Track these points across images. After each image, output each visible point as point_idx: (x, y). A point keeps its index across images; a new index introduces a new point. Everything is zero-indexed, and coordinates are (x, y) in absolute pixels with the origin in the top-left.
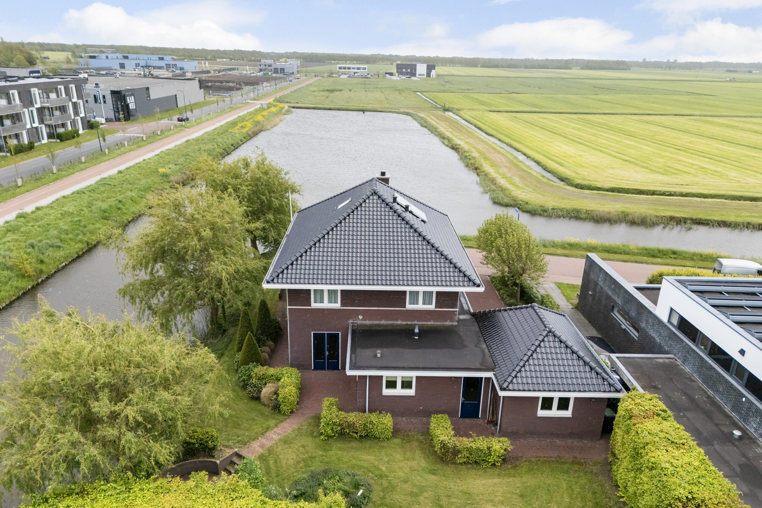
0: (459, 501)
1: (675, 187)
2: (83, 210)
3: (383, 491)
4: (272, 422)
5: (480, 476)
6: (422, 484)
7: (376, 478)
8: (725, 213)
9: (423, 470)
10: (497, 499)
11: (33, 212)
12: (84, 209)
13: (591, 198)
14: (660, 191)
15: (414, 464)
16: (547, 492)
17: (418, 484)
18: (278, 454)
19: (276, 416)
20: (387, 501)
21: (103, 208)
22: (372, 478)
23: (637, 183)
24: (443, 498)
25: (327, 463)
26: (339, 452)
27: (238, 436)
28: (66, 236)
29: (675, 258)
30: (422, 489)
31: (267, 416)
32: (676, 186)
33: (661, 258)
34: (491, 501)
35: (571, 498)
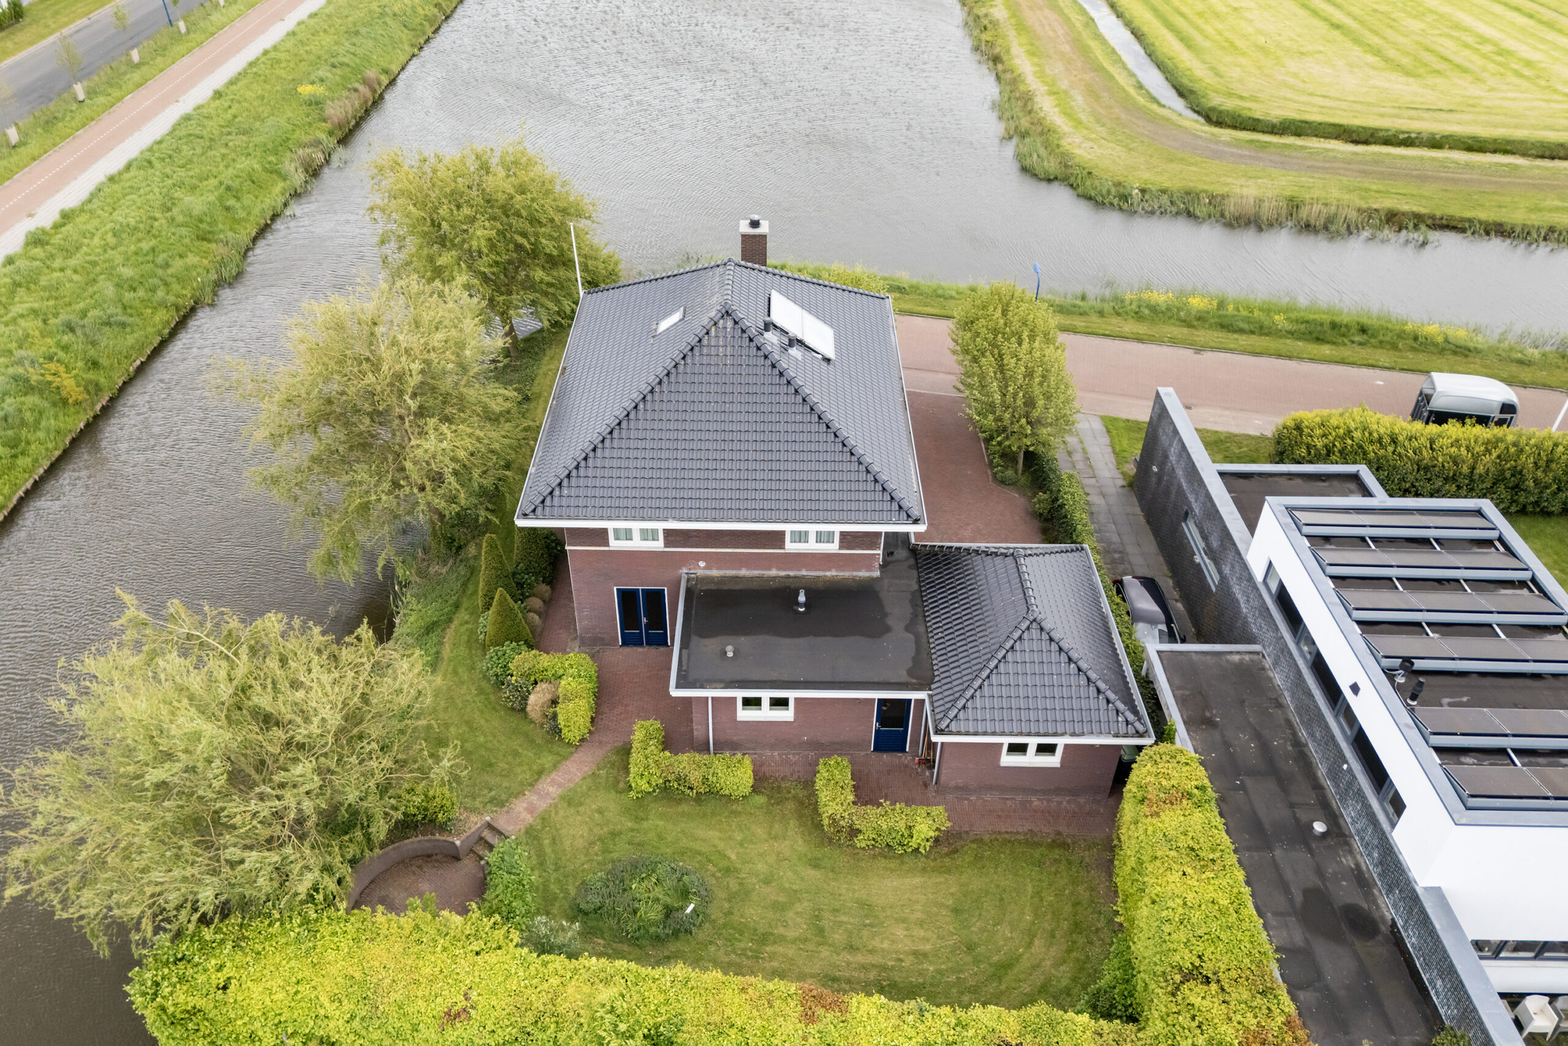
0: (852, 920)
1: (1423, 119)
2: (156, 219)
3: (729, 900)
4: (547, 760)
5: (892, 871)
6: (794, 887)
7: (719, 875)
8: (1508, 199)
9: (799, 859)
10: (914, 917)
11: (57, 226)
12: (157, 215)
13: (1232, 154)
14: (1387, 130)
15: (784, 847)
16: (998, 903)
17: (787, 885)
18: (558, 826)
19: (555, 748)
20: (736, 918)
21: (195, 212)
22: (713, 875)
23: (1344, 105)
24: (826, 915)
25: (639, 845)
26: (661, 823)
27: (491, 790)
28: (132, 294)
29: (1360, 344)
30: (794, 896)
31: (539, 745)
32: (1425, 115)
33: (1334, 343)
34: (904, 920)
35: (1036, 915)
